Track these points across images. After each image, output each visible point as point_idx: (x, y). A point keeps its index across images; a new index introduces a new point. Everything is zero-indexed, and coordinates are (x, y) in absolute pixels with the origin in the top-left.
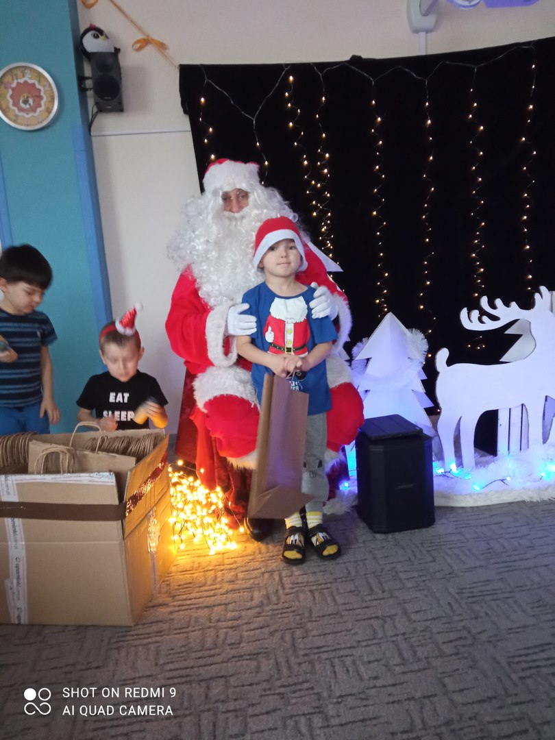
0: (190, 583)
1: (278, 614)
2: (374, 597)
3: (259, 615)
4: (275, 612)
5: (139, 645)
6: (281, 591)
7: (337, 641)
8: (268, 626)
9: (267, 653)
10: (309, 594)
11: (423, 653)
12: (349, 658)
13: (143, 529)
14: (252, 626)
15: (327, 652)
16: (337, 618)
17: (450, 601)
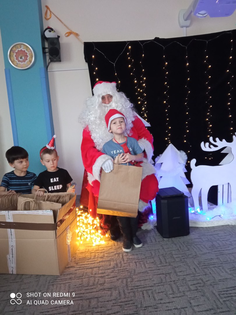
0: (84, 258)
1: (121, 272)
3: (113, 272)
4: (120, 271)
5: (62, 284)
6: (122, 262)
7: (145, 284)
8: (116, 277)
9: (115, 288)
10: (134, 263)
11: (182, 290)
13: (64, 234)
14: (110, 277)
16: (146, 274)
17: (194, 267)
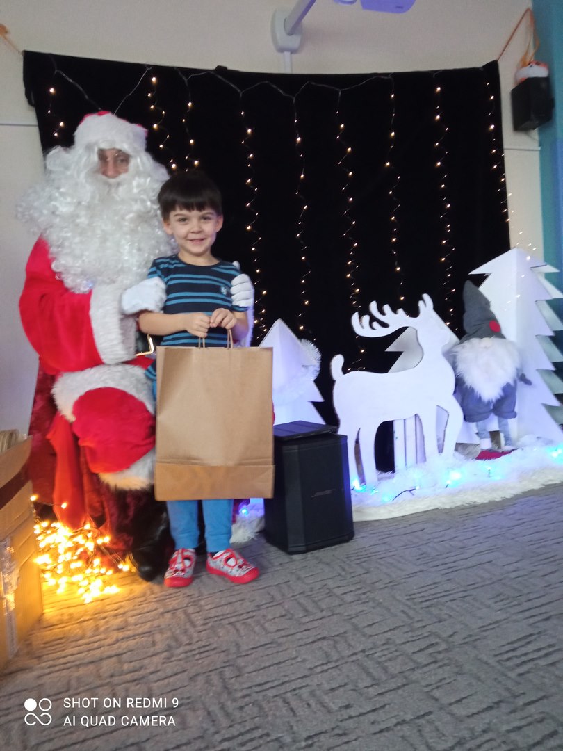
0: (62, 638)
1: (194, 655)
2: (311, 618)
3: (168, 660)
4: (189, 654)
6: (191, 630)
7: (282, 674)
8: (184, 671)
9: (192, 703)
10: (229, 627)
11: (395, 669)
12: (304, 689)
14: (163, 674)
15: (273, 687)
16: (274, 647)
17: (402, 609)
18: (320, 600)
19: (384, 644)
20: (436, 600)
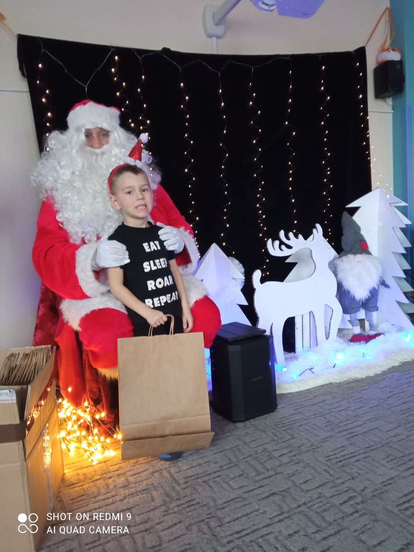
0: (83, 495)
2: (262, 476)
3: (166, 513)
4: (181, 507)
6: (178, 488)
7: (252, 523)
8: (181, 522)
10: (205, 484)
11: (330, 518)
12: (270, 535)
13: (39, 448)
14: (165, 525)
15: (247, 534)
16: (241, 501)
17: (324, 469)
18: (265, 462)
19: (318, 498)
20: (346, 461)
